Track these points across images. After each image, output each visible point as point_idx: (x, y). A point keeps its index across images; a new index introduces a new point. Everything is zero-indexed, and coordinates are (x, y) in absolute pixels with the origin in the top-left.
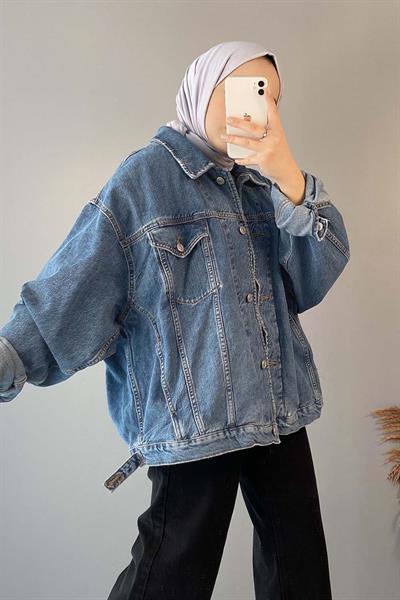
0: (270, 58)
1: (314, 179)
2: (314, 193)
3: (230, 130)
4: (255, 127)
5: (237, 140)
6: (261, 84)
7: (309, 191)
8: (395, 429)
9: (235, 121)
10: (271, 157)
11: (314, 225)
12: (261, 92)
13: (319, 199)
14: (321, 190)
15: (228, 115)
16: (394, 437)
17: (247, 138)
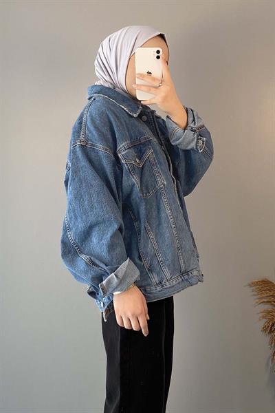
0: (162, 36)
1: (192, 111)
2: (194, 120)
3: (138, 81)
4: (154, 79)
5: (143, 88)
6: (158, 52)
7: (191, 119)
8: (266, 295)
9: (142, 76)
10: (165, 99)
11: (197, 142)
12: (158, 57)
13: (198, 124)
14: (198, 118)
15: (137, 72)
16: (265, 300)
17: (149, 86)
